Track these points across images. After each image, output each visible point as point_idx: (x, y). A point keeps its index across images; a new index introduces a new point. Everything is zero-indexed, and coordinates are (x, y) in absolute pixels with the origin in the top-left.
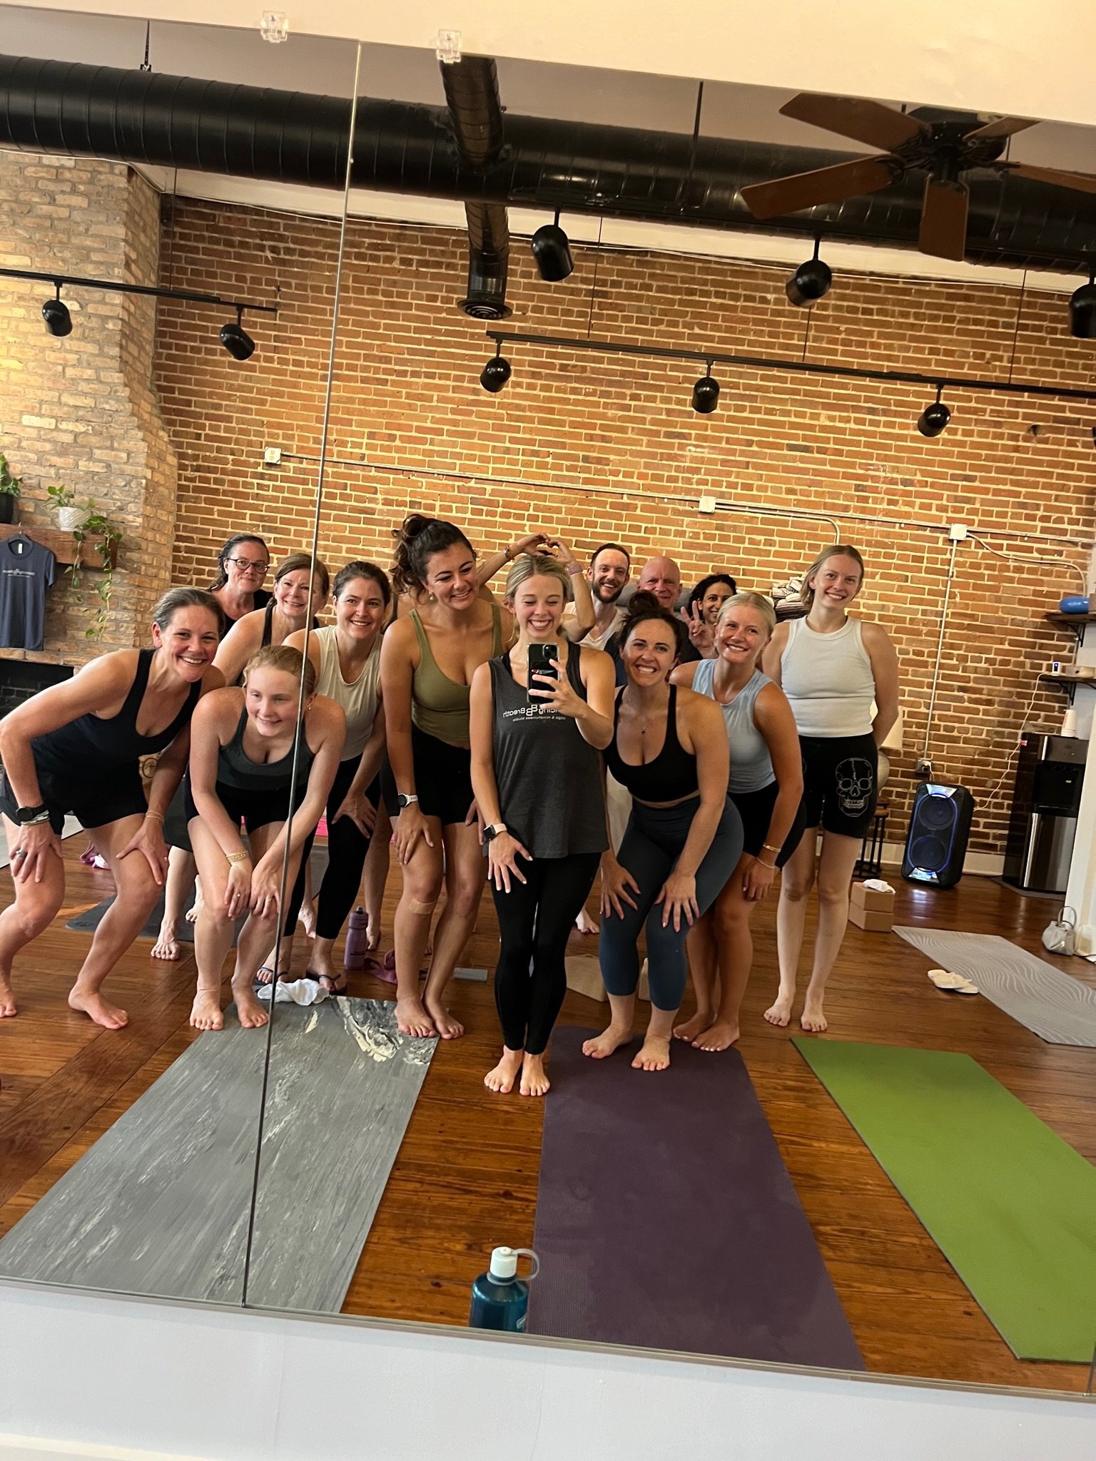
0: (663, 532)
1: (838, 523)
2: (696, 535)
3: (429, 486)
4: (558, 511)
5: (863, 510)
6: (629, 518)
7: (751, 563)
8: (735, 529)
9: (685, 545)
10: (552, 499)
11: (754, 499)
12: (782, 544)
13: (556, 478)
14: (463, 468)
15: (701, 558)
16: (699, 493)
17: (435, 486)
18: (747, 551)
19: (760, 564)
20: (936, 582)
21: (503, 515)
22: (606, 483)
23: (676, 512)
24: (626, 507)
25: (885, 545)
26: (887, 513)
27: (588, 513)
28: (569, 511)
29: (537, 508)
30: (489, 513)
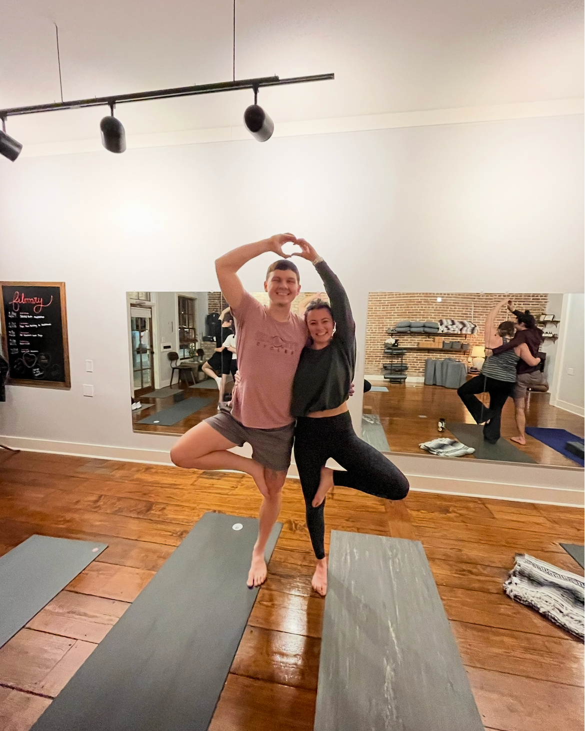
0: (429, 307)
1: (473, 302)
2: (437, 308)
3: (372, 303)
4: (404, 305)
5: (479, 299)
6: (420, 305)
7: (451, 313)
8: (446, 305)
9: (434, 310)
10: (402, 302)
11: (450, 297)
12: (458, 308)
13: (403, 297)
14: (380, 298)
15: (438, 313)
16: (437, 297)
17: (373, 303)
18: (450, 311)
19: (453, 314)
20: (504, 315)
21: (390, 308)
22: (415, 297)
23: (432, 302)
24: (420, 302)
25: (486, 307)
26: (486, 299)
27: (411, 305)
28: (406, 305)
29: (398, 305)
30: (387, 308)
